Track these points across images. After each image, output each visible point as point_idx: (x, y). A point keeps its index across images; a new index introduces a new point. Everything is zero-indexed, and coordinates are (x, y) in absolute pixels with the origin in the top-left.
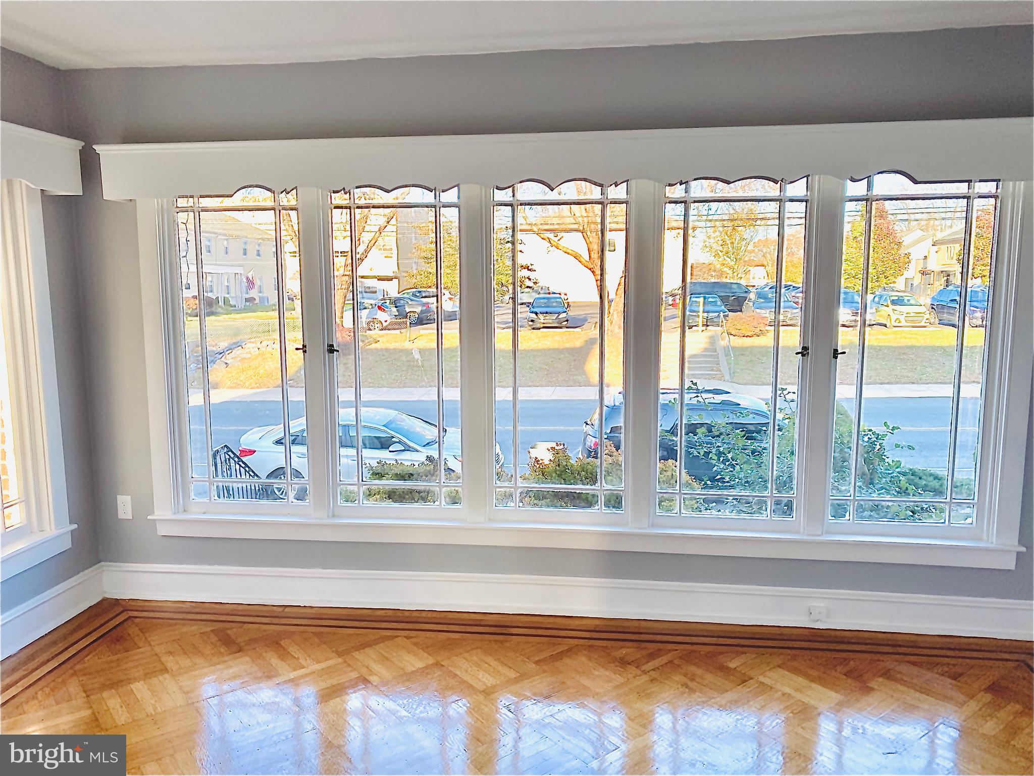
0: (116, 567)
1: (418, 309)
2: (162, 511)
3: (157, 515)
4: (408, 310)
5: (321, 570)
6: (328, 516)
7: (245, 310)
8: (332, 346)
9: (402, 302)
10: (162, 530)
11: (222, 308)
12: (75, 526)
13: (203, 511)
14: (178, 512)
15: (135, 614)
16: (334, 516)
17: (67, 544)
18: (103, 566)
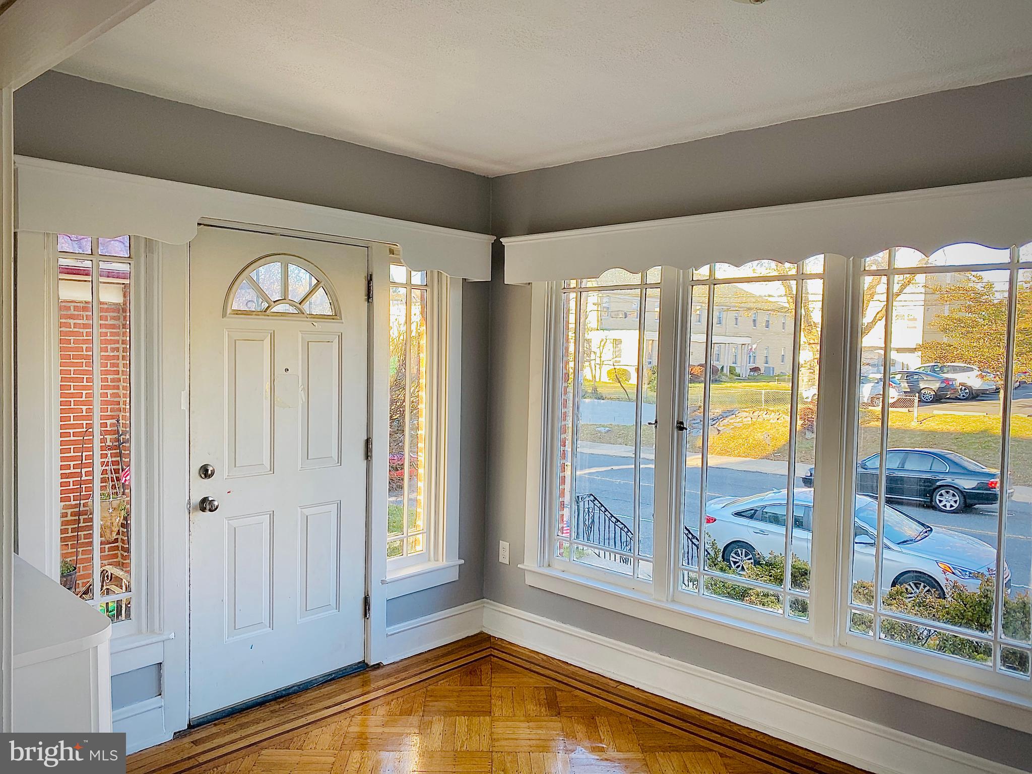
0: (494, 605)
1: (936, 386)
2: (530, 563)
3: (526, 566)
4: (922, 385)
5: (657, 655)
6: (667, 600)
7: (749, 379)
8: (682, 423)
9: (915, 377)
10: (530, 580)
11: (727, 376)
12: (462, 562)
13: (563, 569)
14: (543, 566)
15: (496, 653)
16: (673, 601)
17: (454, 576)
18: (484, 602)
